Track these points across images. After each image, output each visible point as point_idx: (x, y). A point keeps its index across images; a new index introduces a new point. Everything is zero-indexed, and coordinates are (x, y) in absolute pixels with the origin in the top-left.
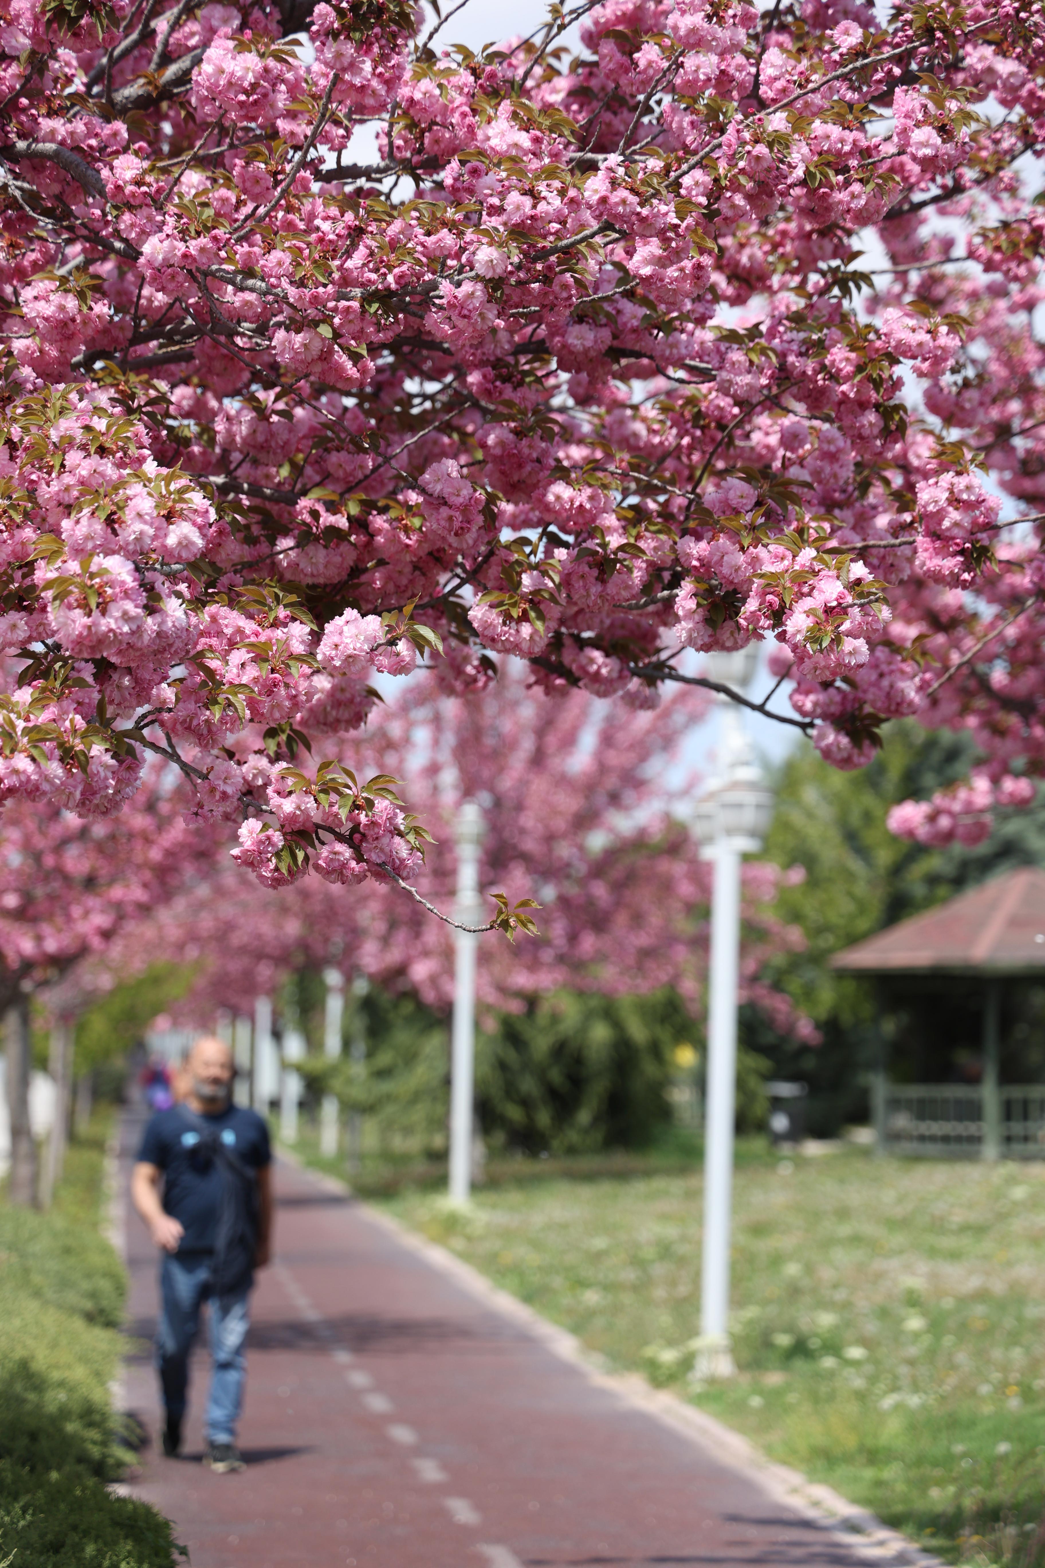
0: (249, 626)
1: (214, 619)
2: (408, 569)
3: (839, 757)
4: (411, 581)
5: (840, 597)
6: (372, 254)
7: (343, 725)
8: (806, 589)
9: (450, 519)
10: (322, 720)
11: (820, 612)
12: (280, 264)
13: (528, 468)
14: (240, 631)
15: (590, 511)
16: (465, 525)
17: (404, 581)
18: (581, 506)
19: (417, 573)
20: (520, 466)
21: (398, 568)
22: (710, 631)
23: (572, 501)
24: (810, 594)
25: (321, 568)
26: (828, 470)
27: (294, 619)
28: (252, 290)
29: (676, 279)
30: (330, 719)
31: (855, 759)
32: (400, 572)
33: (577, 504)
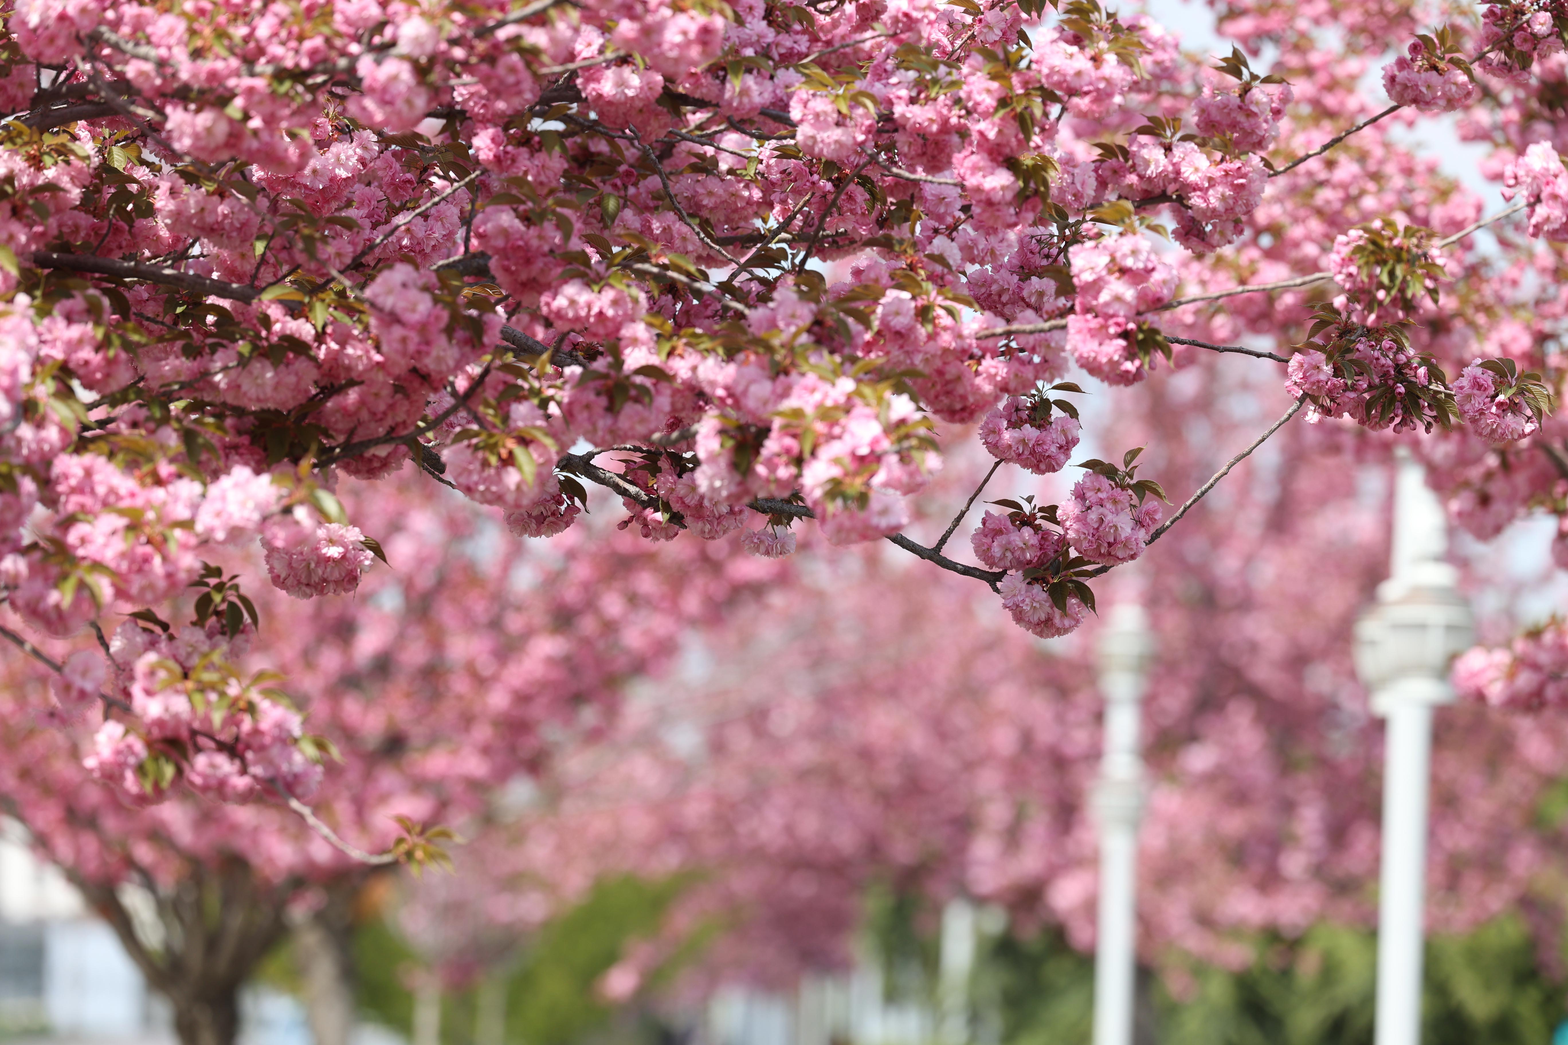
0: (125, 484)
1: (88, 473)
2: (386, 392)
3: (1035, 619)
4: (392, 407)
5: (875, 442)
6: (283, 22)
7: (332, 587)
8: (837, 430)
9: (404, 340)
10: (304, 580)
11: (847, 461)
12: (171, 32)
13: (540, 263)
14: (112, 491)
15: (613, 319)
16: (424, 348)
17: (382, 407)
18: (601, 313)
19: (399, 396)
20: (528, 261)
21: (374, 390)
22: (738, 478)
23: (589, 306)
24: (839, 437)
25: (269, 391)
26: (982, 244)
27: (180, 476)
28: (145, 58)
29: (678, 45)
30: (315, 579)
31: (1057, 621)
32: (377, 395)
33: (595, 310)
